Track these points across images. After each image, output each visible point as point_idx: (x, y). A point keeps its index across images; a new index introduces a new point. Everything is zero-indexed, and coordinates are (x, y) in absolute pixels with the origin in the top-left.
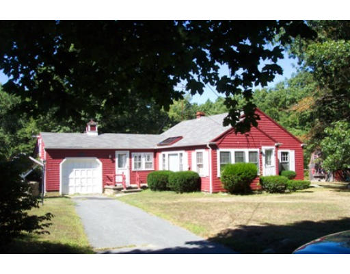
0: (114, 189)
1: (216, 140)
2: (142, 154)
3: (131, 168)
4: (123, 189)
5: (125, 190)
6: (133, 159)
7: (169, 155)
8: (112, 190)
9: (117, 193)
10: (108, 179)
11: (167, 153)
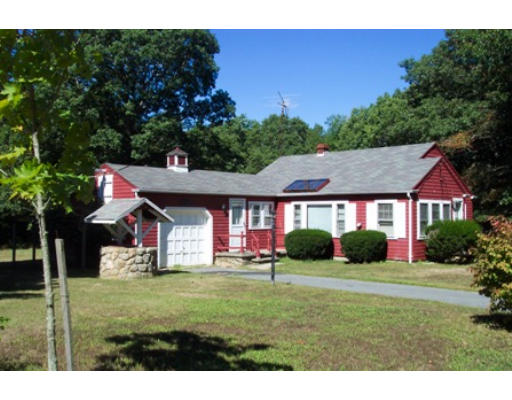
0: (243, 258)
1: (416, 188)
2: (260, 203)
3: (247, 226)
4: (254, 257)
5: (258, 259)
6: (250, 212)
7: (308, 206)
8: (241, 260)
9: (246, 264)
10: (220, 242)
11: (304, 204)
